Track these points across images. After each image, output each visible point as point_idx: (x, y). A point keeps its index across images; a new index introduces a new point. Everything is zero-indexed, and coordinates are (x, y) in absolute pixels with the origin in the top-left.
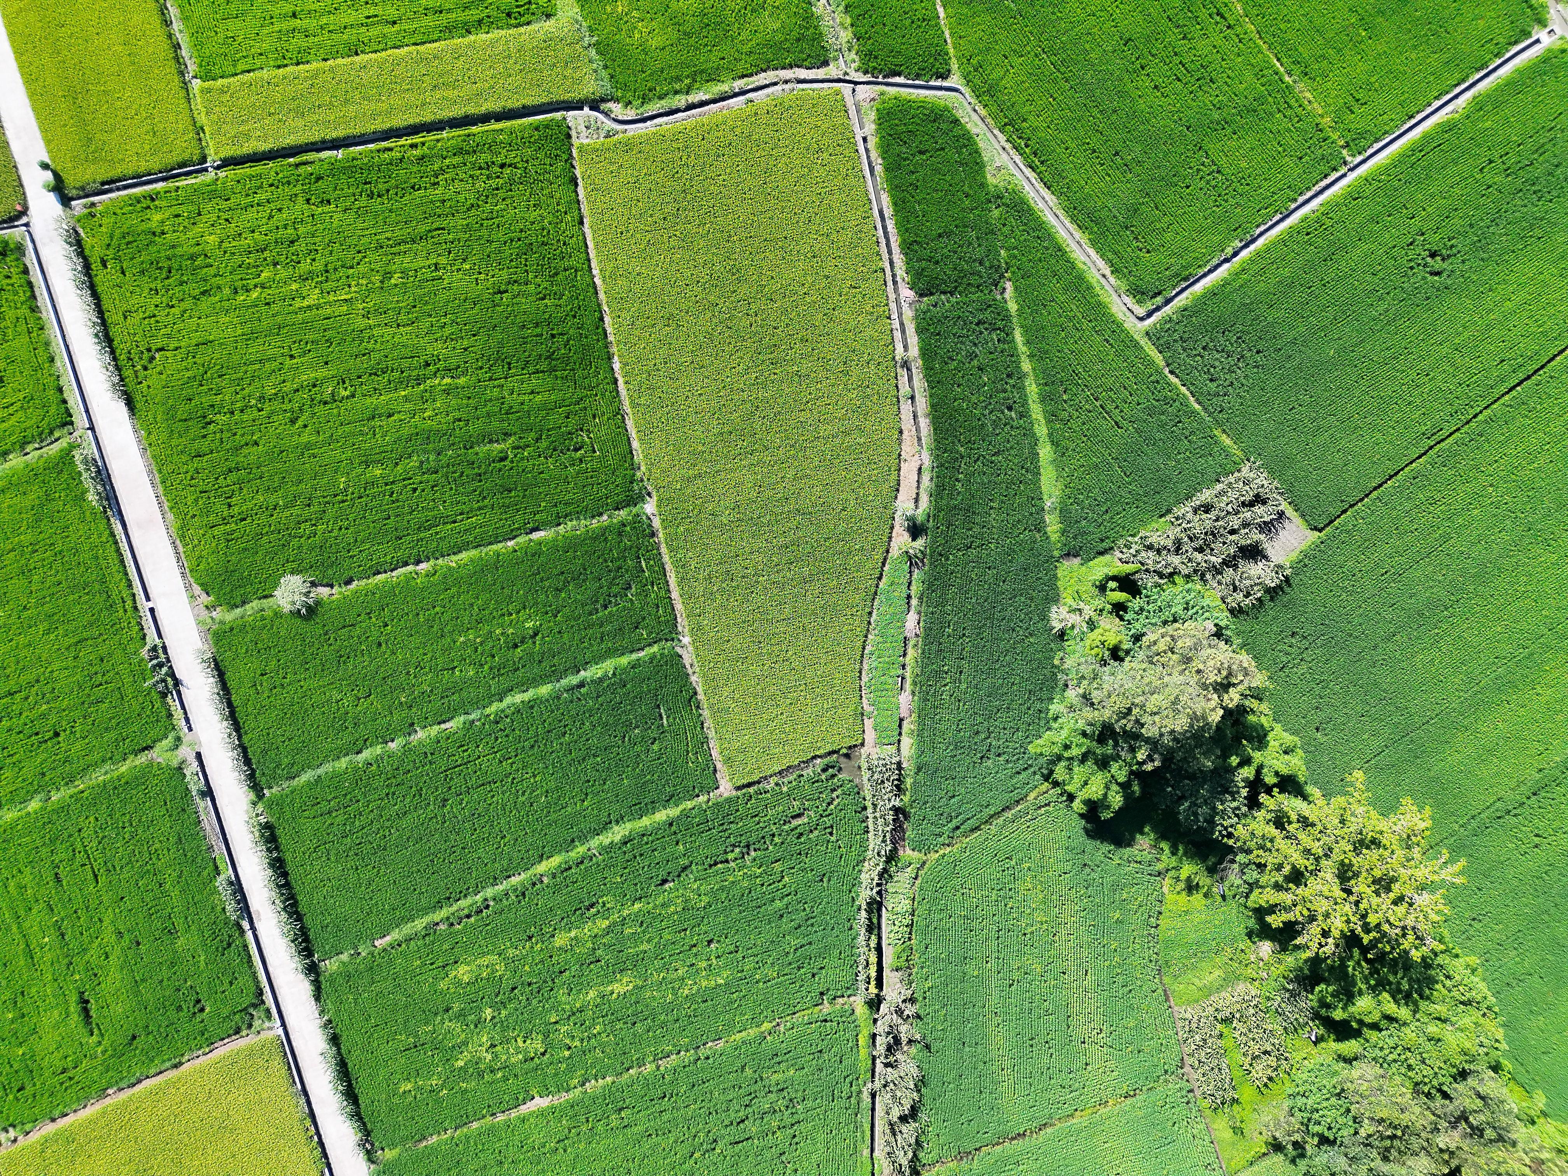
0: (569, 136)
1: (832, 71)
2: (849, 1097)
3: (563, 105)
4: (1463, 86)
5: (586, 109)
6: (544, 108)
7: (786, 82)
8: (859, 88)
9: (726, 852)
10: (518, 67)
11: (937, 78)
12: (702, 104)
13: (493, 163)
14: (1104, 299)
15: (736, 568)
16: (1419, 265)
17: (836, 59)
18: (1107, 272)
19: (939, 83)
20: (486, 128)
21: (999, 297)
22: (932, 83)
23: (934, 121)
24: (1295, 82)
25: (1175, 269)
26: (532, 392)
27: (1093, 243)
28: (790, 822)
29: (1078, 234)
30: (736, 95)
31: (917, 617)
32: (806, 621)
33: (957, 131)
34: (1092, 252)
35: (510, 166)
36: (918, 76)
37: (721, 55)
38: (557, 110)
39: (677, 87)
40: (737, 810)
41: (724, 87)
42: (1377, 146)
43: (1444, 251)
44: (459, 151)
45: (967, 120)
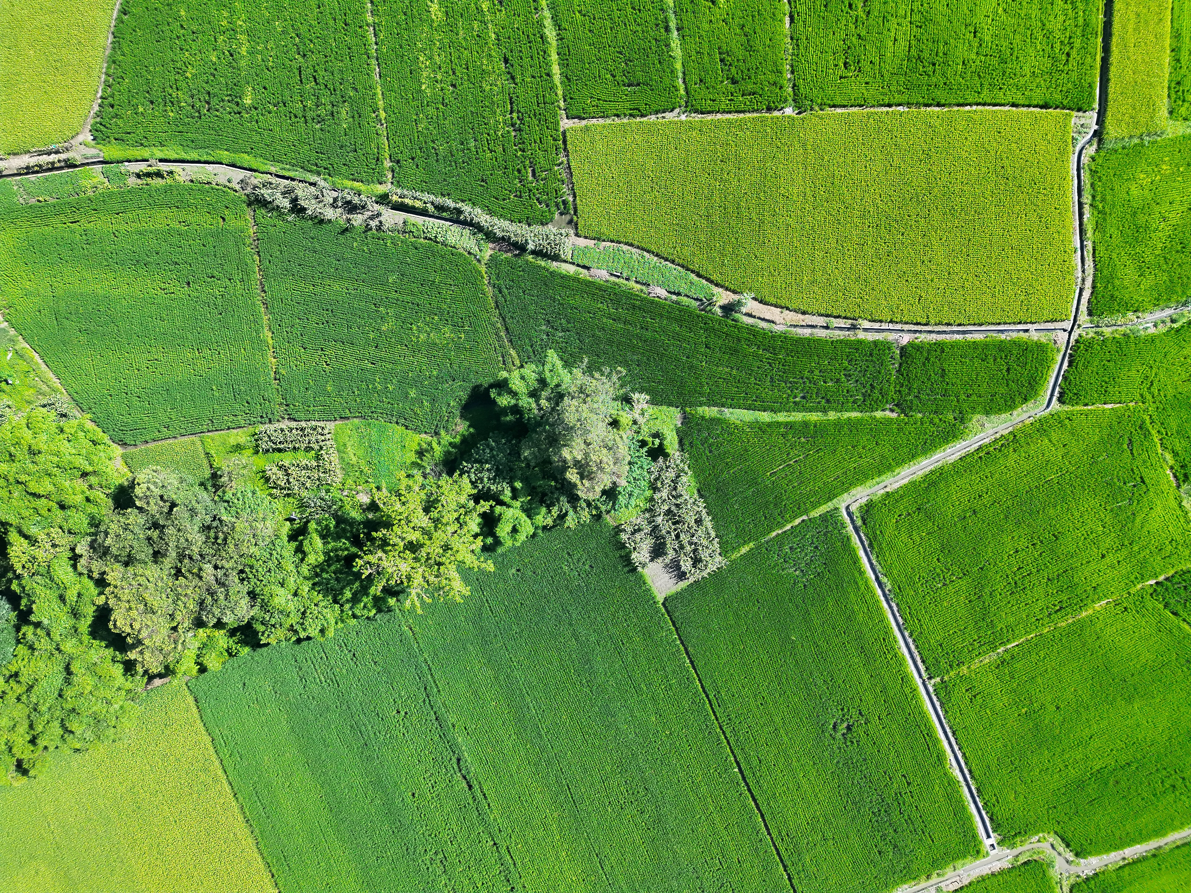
0: (1079, 110)
1: (1083, 317)
2: (316, 165)
3: (1102, 110)
4: (968, 776)
5: (1096, 127)
6: (1103, 96)
7: (1083, 280)
8: (1066, 334)
9: (519, 112)
10: (1140, 81)
11: (1060, 393)
12: (1081, 215)
13: (1072, 48)
14: (869, 483)
15: (730, 166)
16: (844, 716)
17: (1091, 322)
18: (888, 490)
19: (1056, 394)
20: (1099, 49)
21: (888, 406)
22: (1057, 389)
23: (1029, 383)
24: (998, 654)
25: (880, 538)
26: (895, 40)
27: (913, 483)
28: (530, 167)
29: (921, 473)
30: (1082, 242)
31: (663, 297)
32: (679, 211)
33: (1018, 399)
34: (906, 481)
35: (1067, 60)
36: (1065, 378)
37: (1114, 236)
38: (1100, 105)
39: (1098, 198)
40: (548, 128)
41: (1090, 234)
42: (937, 704)
43: (850, 735)
44: (1086, 24)
45: (1024, 409)
